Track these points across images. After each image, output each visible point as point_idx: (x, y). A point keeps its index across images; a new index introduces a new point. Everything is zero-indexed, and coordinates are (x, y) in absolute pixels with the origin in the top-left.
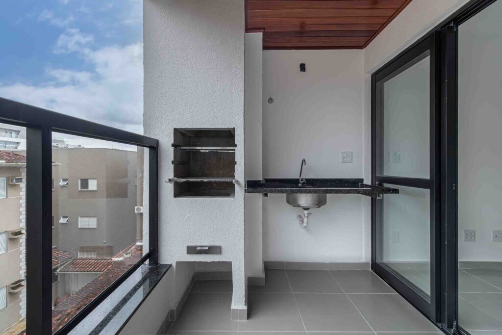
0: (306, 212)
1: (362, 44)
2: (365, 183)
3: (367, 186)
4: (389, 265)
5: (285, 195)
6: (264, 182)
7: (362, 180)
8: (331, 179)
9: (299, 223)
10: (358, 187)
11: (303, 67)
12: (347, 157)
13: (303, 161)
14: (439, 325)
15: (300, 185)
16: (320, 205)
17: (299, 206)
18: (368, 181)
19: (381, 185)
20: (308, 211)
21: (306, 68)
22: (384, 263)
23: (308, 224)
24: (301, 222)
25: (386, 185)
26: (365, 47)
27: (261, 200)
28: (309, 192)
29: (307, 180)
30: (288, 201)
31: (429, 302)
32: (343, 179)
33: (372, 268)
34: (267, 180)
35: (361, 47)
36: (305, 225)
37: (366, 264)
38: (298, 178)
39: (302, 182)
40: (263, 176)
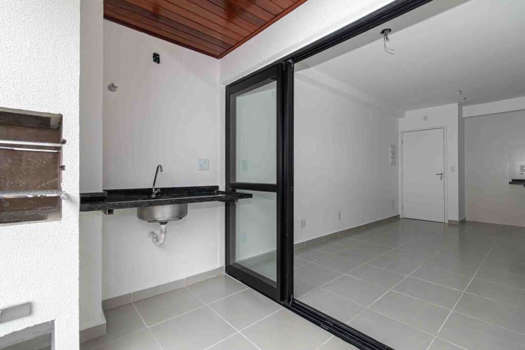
0: (163, 227)
1: (218, 54)
2: (220, 189)
3: (222, 193)
4: (241, 264)
5: (136, 209)
6: (106, 195)
7: (217, 187)
8: (188, 187)
9: (153, 241)
10: (214, 194)
11: (156, 58)
12: (204, 165)
13: (158, 167)
14: (282, 303)
15: (153, 196)
16: (181, 217)
17: (155, 221)
18: (222, 188)
19: (234, 190)
20: (166, 225)
21: (160, 60)
22: (236, 264)
23: (164, 241)
24: (155, 240)
25: (238, 191)
26: (220, 58)
27: (101, 219)
28: (171, 203)
29: (162, 189)
30: (141, 216)
31: (276, 287)
32: (200, 187)
33: (226, 271)
34: (110, 192)
35: (217, 57)
36: (161, 241)
37: (220, 269)
38: (152, 187)
39: (156, 192)
40: (103, 187)
